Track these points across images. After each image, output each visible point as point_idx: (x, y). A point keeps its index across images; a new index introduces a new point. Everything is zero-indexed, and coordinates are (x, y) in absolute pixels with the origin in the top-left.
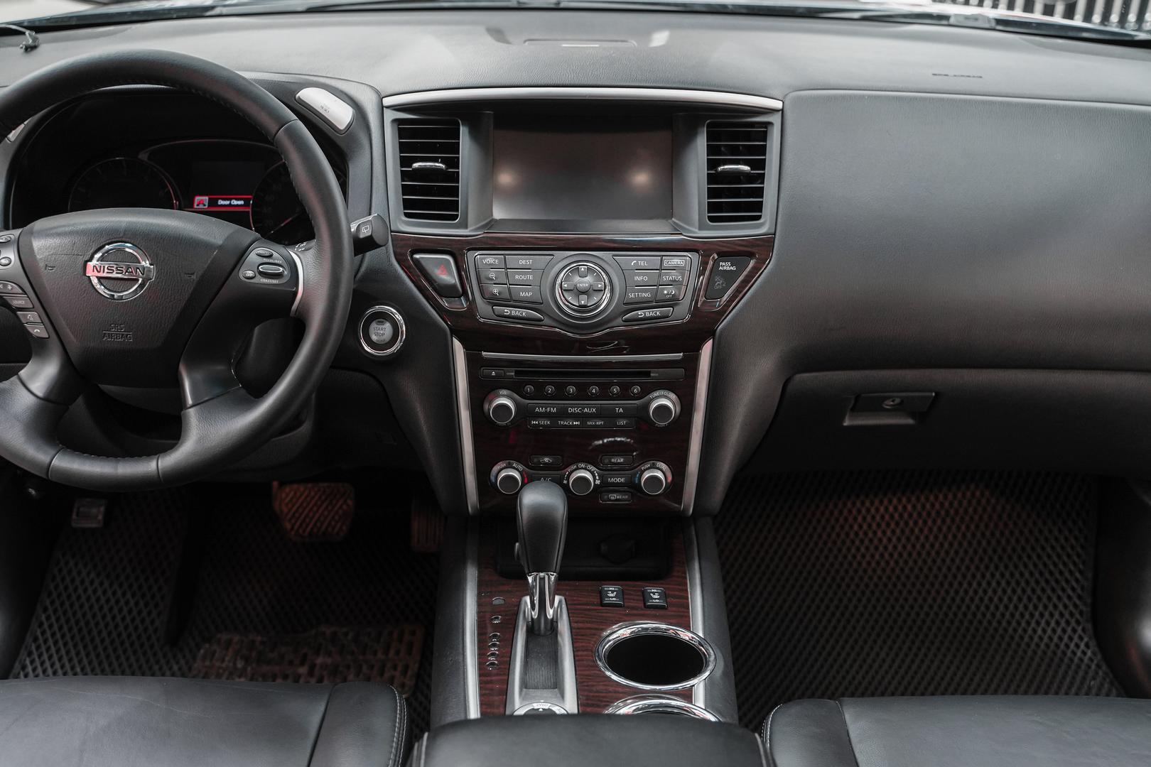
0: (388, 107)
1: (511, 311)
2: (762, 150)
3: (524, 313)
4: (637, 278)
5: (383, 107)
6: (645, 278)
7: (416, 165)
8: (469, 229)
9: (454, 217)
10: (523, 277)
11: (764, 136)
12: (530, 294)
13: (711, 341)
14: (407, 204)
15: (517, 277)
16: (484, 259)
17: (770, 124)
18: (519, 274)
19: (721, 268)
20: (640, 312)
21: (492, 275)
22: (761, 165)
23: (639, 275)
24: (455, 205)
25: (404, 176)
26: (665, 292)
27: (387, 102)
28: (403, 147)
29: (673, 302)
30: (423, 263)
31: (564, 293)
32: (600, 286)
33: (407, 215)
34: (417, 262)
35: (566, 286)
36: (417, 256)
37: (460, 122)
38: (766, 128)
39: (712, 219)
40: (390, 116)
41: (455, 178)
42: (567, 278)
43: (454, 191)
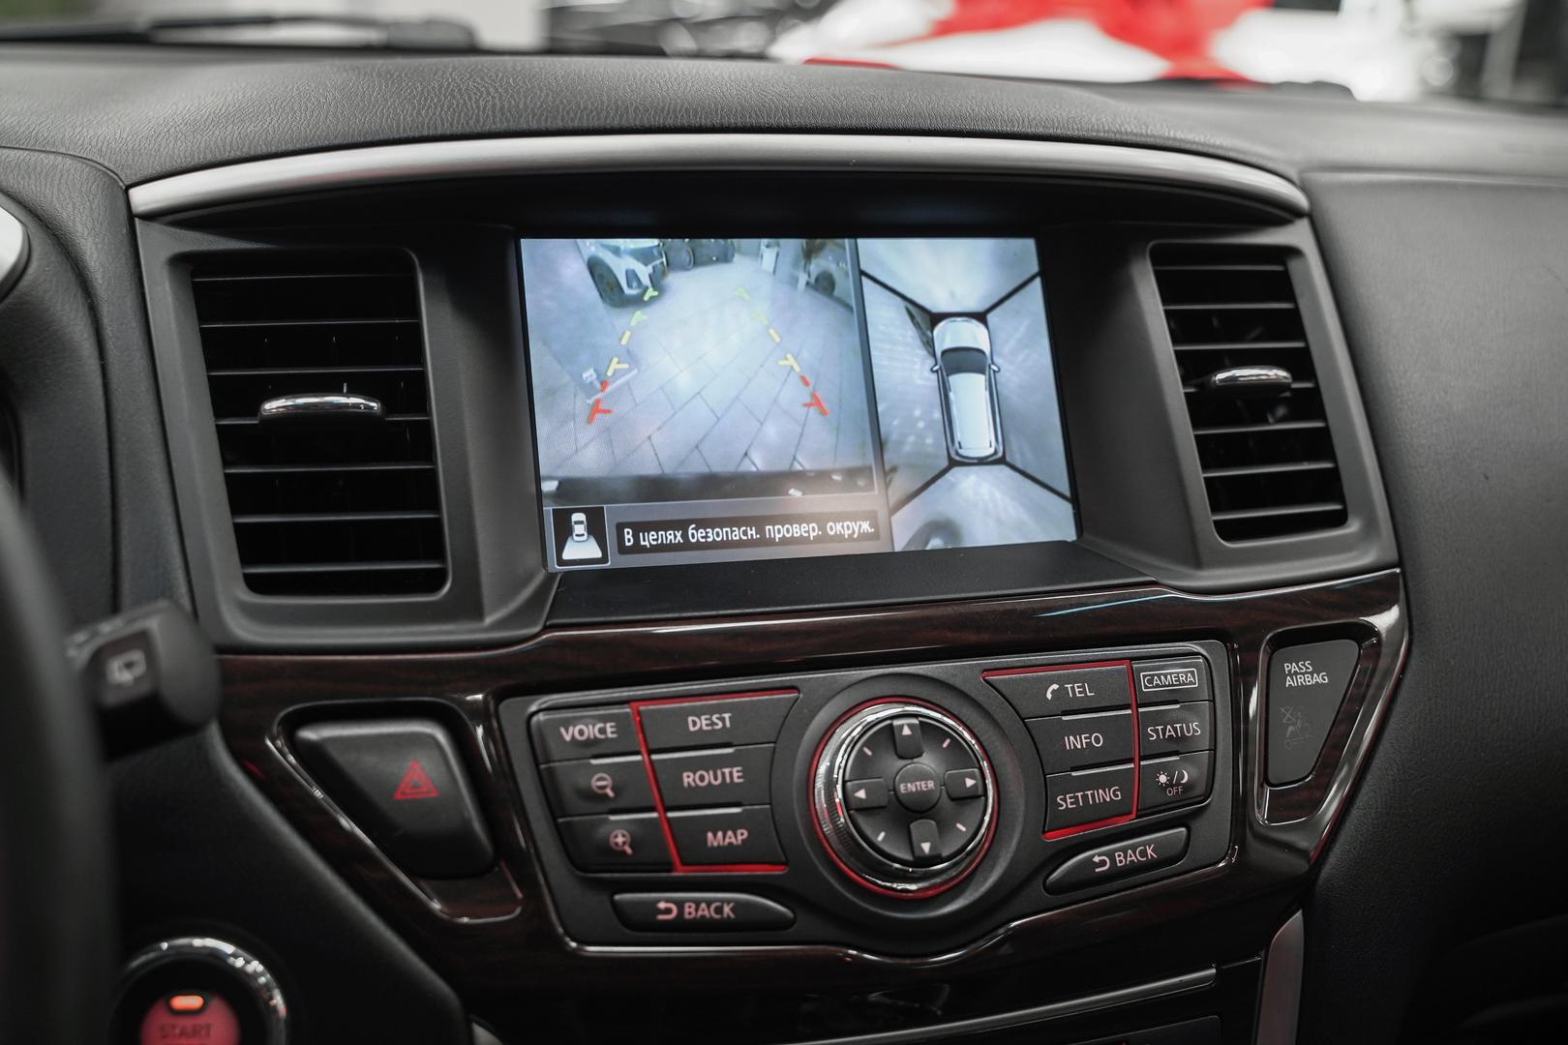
0: (151, 217)
1: (680, 904)
2: (1291, 324)
3: (724, 903)
4: (1072, 742)
5: (132, 216)
6: (1098, 740)
7: (272, 406)
8: (488, 620)
9: (433, 581)
10: (709, 777)
11: (1283, 286)
12: (742, 835)
13: (1299, 914)
14: (252, 545)
15: (688, 778)
16: (567, 723)
17: (1293, 252)
18: (693, 765)
19: (1289, 682)
20: (1096, 855)
21: (602, 782)
22: (1301, 363)
23: (1076, 729)
24: (428, 540)
25: (233, 445)
26: (1163, 779)
27: (145, 197)
28: (216, 349)
29: (1185, 808)
30: (343, 759)
31: (861, 820)
32: (970, 782)
33: (255, 584)
34: (315, 758)
35: (861, 794)
36: (309, 734)
37: (414, 256)
38: (1284, 263)
39: (1228, 531)
40: (159, 246)
41: (421, 441)
42: (862, 767)
43: (424, 489)
